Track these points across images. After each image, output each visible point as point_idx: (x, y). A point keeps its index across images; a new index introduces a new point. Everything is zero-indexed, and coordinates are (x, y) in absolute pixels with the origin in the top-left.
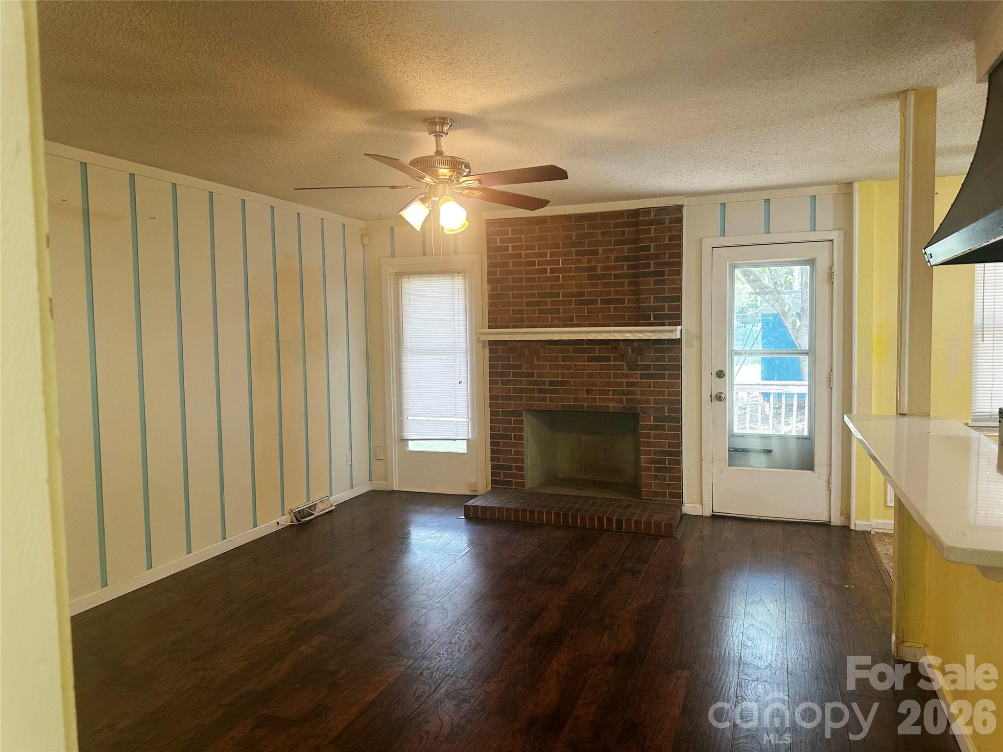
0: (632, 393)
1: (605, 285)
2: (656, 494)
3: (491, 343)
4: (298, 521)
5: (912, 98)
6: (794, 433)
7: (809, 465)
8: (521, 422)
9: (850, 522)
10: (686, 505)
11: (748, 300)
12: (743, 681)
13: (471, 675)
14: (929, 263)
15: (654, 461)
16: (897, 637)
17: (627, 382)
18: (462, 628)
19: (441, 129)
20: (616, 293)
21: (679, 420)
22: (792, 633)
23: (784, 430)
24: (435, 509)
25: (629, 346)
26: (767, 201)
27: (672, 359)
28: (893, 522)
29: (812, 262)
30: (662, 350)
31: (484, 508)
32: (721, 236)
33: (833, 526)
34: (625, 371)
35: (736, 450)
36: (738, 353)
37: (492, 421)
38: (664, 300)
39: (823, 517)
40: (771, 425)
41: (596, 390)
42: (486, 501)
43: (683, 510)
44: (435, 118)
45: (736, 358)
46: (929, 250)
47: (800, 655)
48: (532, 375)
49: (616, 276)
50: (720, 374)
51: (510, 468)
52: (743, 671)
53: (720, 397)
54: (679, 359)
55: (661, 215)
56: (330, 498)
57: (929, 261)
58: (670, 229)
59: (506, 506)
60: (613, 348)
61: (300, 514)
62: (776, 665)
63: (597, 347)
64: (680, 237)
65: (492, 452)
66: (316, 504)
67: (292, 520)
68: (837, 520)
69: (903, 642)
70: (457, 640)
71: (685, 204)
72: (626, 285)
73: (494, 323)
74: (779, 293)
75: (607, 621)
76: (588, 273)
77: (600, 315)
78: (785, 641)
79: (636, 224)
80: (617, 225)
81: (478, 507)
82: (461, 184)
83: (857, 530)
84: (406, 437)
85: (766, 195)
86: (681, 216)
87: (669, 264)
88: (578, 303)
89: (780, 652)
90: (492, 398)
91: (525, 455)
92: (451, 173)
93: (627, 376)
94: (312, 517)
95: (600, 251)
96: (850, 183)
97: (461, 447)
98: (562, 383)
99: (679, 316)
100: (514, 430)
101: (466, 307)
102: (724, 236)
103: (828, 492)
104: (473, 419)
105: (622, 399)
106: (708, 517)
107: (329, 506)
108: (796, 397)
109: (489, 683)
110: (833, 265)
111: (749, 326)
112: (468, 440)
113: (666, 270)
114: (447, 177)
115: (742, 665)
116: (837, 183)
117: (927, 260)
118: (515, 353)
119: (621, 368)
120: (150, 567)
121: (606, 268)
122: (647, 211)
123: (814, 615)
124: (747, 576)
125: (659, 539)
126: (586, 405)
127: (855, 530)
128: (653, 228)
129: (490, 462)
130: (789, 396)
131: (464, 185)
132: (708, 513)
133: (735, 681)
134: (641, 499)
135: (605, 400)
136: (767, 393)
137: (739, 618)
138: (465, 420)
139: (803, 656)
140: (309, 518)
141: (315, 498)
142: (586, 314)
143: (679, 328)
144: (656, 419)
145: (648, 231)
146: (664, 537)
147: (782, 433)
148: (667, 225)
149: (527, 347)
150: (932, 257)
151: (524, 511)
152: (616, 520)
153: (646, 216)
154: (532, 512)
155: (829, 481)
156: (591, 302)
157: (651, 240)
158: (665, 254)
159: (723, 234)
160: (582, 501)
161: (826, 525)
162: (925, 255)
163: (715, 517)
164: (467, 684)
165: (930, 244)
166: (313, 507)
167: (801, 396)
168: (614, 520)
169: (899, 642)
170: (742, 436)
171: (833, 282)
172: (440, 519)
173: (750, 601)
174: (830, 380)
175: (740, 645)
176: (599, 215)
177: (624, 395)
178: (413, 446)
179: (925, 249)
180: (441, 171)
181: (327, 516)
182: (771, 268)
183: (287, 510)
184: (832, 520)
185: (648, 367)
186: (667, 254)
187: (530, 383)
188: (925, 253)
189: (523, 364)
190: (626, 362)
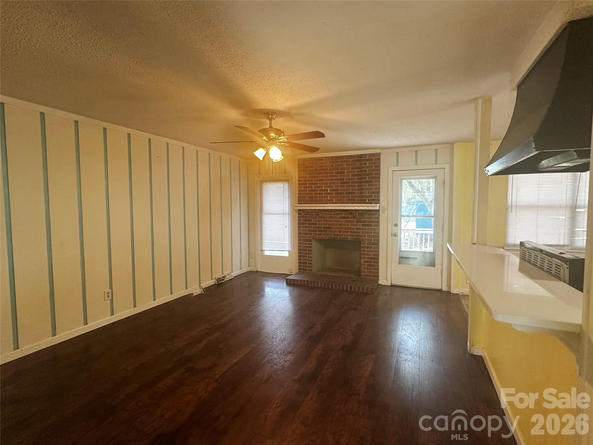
0: (359, 232)
1: (347, 186)
2: (368, 276)
3: (299, 210)
4: (218, 282)
5: (480, 101)
6: (428, 251)
7: (433, 265)
8: (311, 244)
9: (450, 290)
10: (380, 280)
11: (412, 196)
12: (399, 360)
13: (280, 352)
14: (487, 175)
15: (367, 262)
16: (470, 343)
17: (356, 228)
18: (278, 332)
19: (272, 117)
20: (352, 189)
21: (378, 244)
22: (423, 339)
23: (424, 249)
24: (274, 280)
25: (357, 212)
26: (416, 151)
27: (375, 218)
28: (469, 290)
29: (435, 178)
30: (371, 214)
31: (294, 280)
32: (396, 166)
33: (443, 291)
34: (356, 223)
35: (402, 258)
36: (403, 216)
37: (299, 243)
38: (373, 193)
39: (439, 287)
40: (418, 247)
41: (343, 231)
42: (295, 277)
43: (379, 283)
44: (269, 112)
45: (402, 218)
46: (487, 168)
47: (426, 349)
48: (316, 224)
49: (352, 183)
50: (396, 225)
51: (306, 263)
52: (399, 356)
53: (395, 235)
54: (378, 218)
55: (371, 157)
56: (232, 273)
57: (487, 174)
58: (375, 163)
59: (303, 279)
60: (350, 213)
61: (219, 280)
62: (414, 353)
63: (344, 213)
64: (379, 166)
65: (299, 256)
66: (225, 276)
67: (215, 282)
68: (445, 289)
69: (473, 346)
70: (276, 336)
71: (382, 152)
72: (356, 186)
73: (300, 202)
74: (424, 192)
75: (341, 330)
76: (341, 181)
77: (345, 199)
78: (419, 342)
79: (360, 161)
80: (353, 161)
81: (291, 279)
82: (279, 140)
83: (454, 293)
84: (263, 249)
85: (416, 149)
86: (379, 157)
87: (375, 178)
88: (336, 194)
89: (416, 348)
90: (299, 233)
91: (313, 258)
92: (276, 136)
93: (356, 225)
94: (224, 281)
95: (346, 172)
96: (452, 144)
97: (286, 254)
98: (329, 228)
99: (379, 200)
100: (308, 247)
101: (289, 195)
102: (398, 166)
103: (441, 277)
104: (291, 242)
105: (354, 235)
106: (389, 286)
107: (231, 277)
108: (429, 236)
109: (287, 356)
110: (444, 179)
111: (411, 206)
112: (289, 251)
113: (373, 180)
114: (274, 137)
115: (399, 353)
116: (447, 143)
117: (486, 173)
118: (309, 215)
119: (354, 221)
120: (154, 300)
121: (348, 179)
122: (365, 155)
123: (433, 331)
124: (404, 312)
125: (367, 295)
126: (338, 237)
127: (453, 293)
128: (368, 162)
129: (298, 261)
130: (426, 235)
131: (281, 140)
132: (389, 284)
133: (396, 360)
134: (361, 278)
135: (347, 235)
136: (417, 234)
137: (399, 331)
138: (288, 242)
139: (427, 350)
140: (222, 281)
141: (225, 273)
142: (339, 198)
143: (378, 205)
144: (368, 244)
145: (366, 164)
146: (370, 294)
147: (423, 251)
148: (374, 161)
149: (314, 212)
150: (488, 172)
151: (311, 282)
152: (350, 286)
153: (365, 157)
154: (314, 282)
155: (441, 272)
156: (341, 193)
157: (367, 167)
158: (373, 173)
159: (397, 165)
160: (336, 278)
161: (440, 291)
162: (485, 171)
163: (392, 286)
164: (277, 357)
165: (487, 166)
166: (224, 277)
167: (431, 235)
168: (349, 287)
169: (471, 346)
170: (405, 252)
171: (444, 186)
172: (276, 284)
173: (405, 324)
174: (443, 228)
175: (399, 343)
176: (345, 157)
177: (355, 233)
178: (267, 253)
179: (485, 168)
180: (271, 134)
181: (229, 281)
182: (419, 180)
183: (213, 278)
184: (443, 289)
185: (365, 222)
186: (374, 173)
187: (315, 228)
188: (486, 170)
189: (312, 219)
190: (356, 219)
